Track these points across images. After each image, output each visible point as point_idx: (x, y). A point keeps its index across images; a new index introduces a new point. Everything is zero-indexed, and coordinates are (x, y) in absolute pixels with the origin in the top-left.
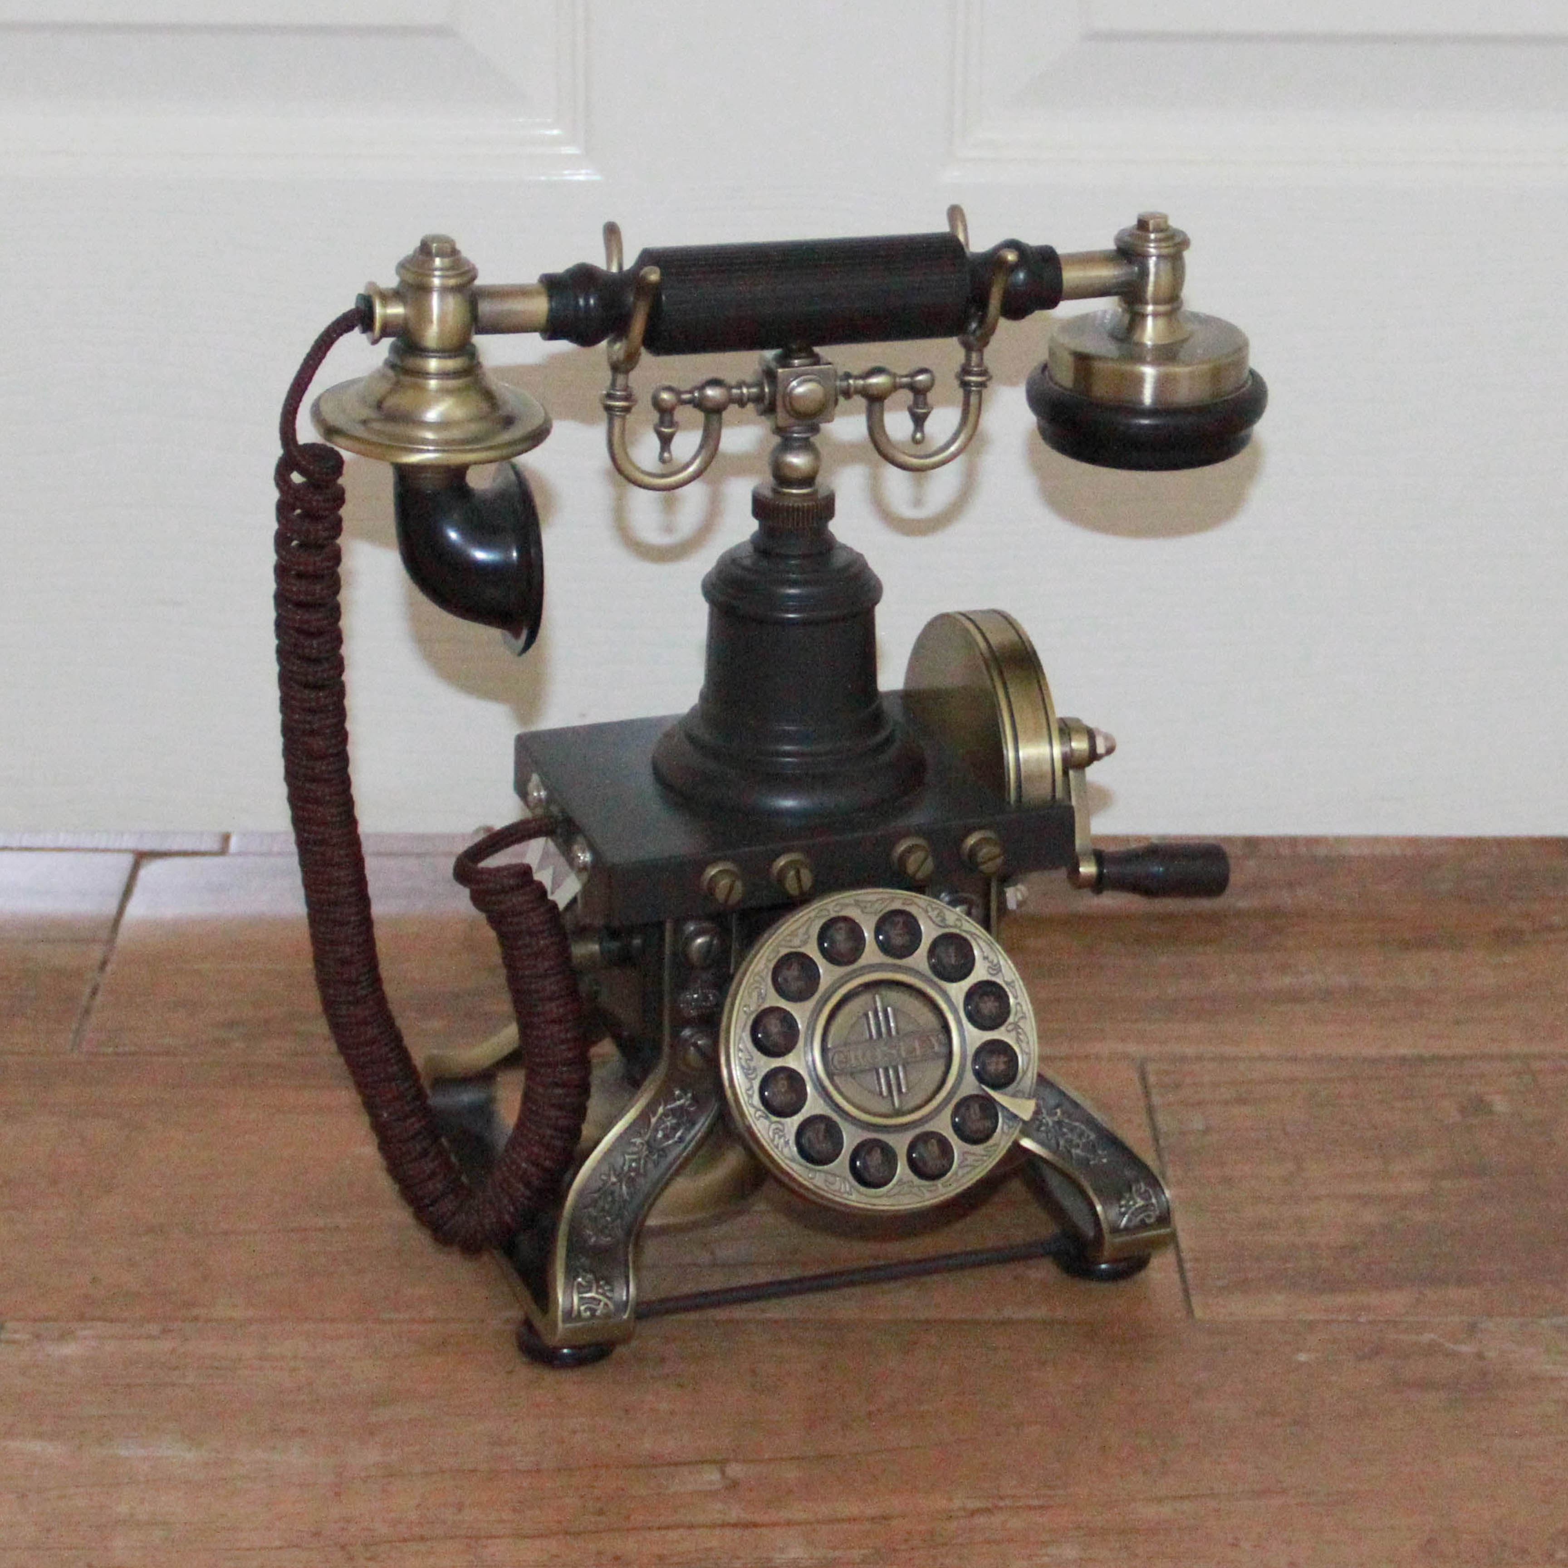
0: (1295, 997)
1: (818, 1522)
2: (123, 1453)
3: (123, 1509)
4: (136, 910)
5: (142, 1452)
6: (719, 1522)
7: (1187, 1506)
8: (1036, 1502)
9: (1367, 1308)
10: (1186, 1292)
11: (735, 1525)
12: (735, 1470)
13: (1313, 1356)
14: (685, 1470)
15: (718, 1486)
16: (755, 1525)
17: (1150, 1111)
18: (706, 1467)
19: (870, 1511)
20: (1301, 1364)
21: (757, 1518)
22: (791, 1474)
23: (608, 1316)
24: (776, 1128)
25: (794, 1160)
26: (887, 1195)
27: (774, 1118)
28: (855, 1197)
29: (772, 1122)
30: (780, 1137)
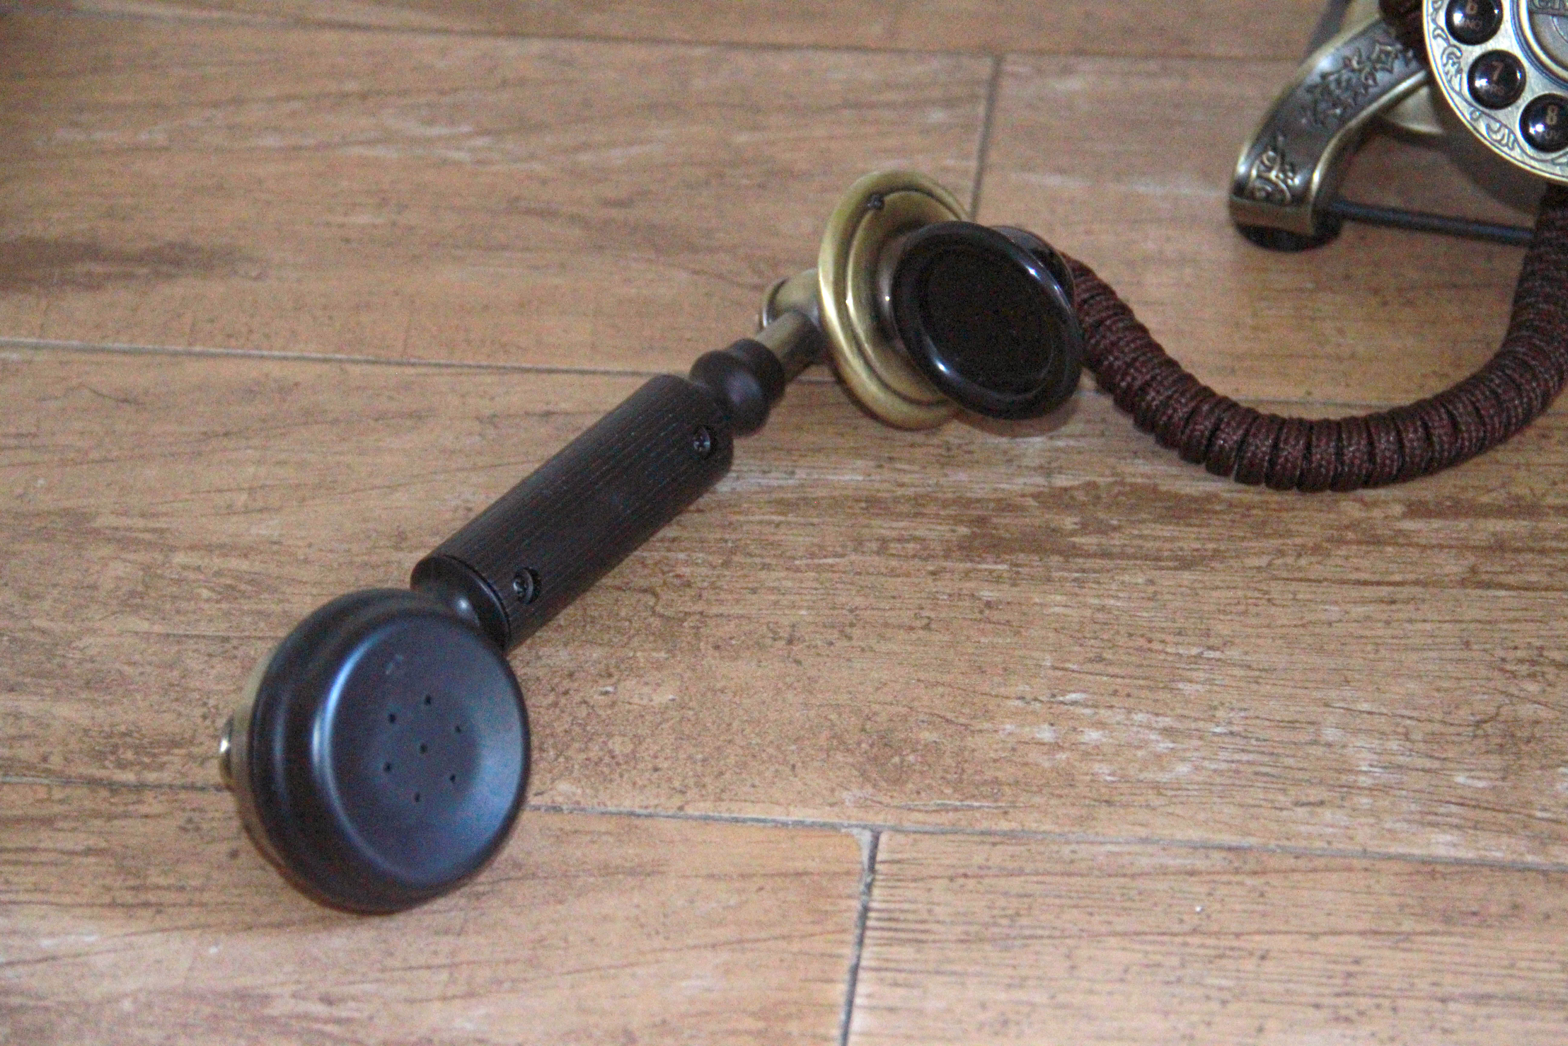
23: (1282, 203)
24: (1453, 53)
25: (1459, 94)
26: (1553, 162)
27: (1453, 41)
28: (1516, 153)
29: (1450, 45)
30: (1454, 64)
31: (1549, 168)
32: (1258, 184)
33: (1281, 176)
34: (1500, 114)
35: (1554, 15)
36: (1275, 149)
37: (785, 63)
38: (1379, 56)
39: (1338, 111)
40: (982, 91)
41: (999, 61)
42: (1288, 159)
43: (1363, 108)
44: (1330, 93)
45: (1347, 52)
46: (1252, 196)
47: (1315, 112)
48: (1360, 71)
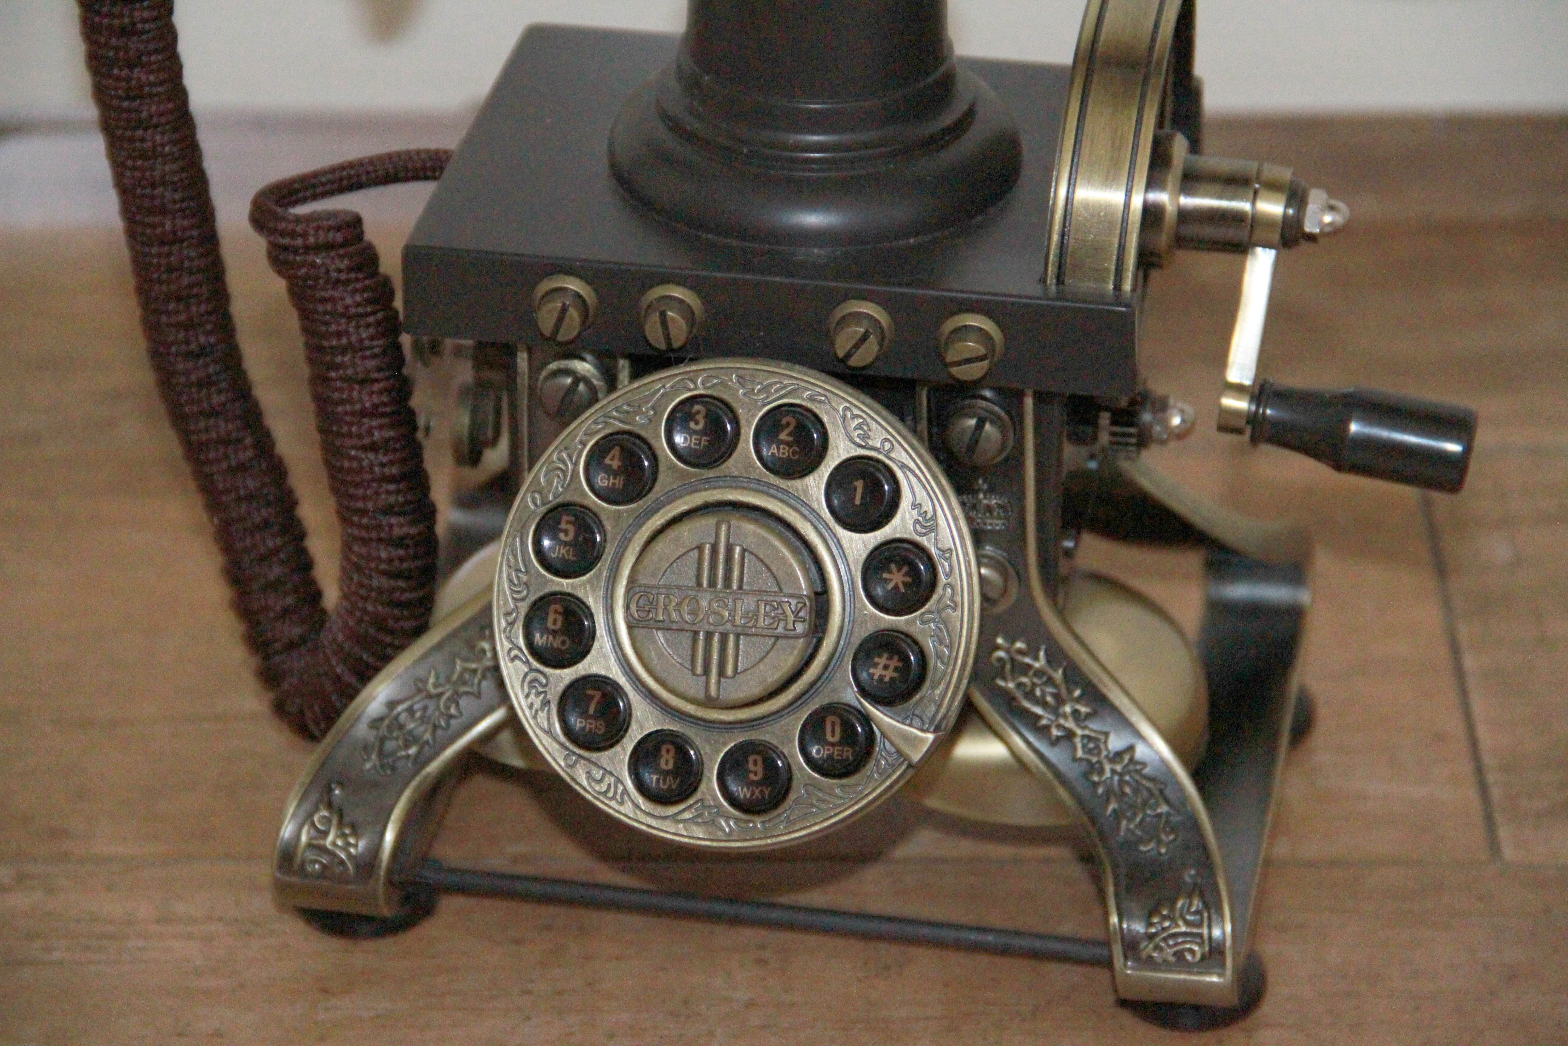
23: (343, 879)
24: (535, 680)
25: (549, 732)
26: (674, 818)
27: (535, 664)
28: (627, 808)
29: (532, 670)
30: (538, 694)
31: (671, 827)
32: (310, 855)
33: (339, 842)
34: (603, 757)
35: (658, 629)
36: (330, 806)
38: (461, 675)
39: (413, 751)
42: (347, 819)
43: (444, 747)
44: (401, 727)
45: (421, 672)
46: (302, 871)
47: (381, 754)
48: (439, 696)
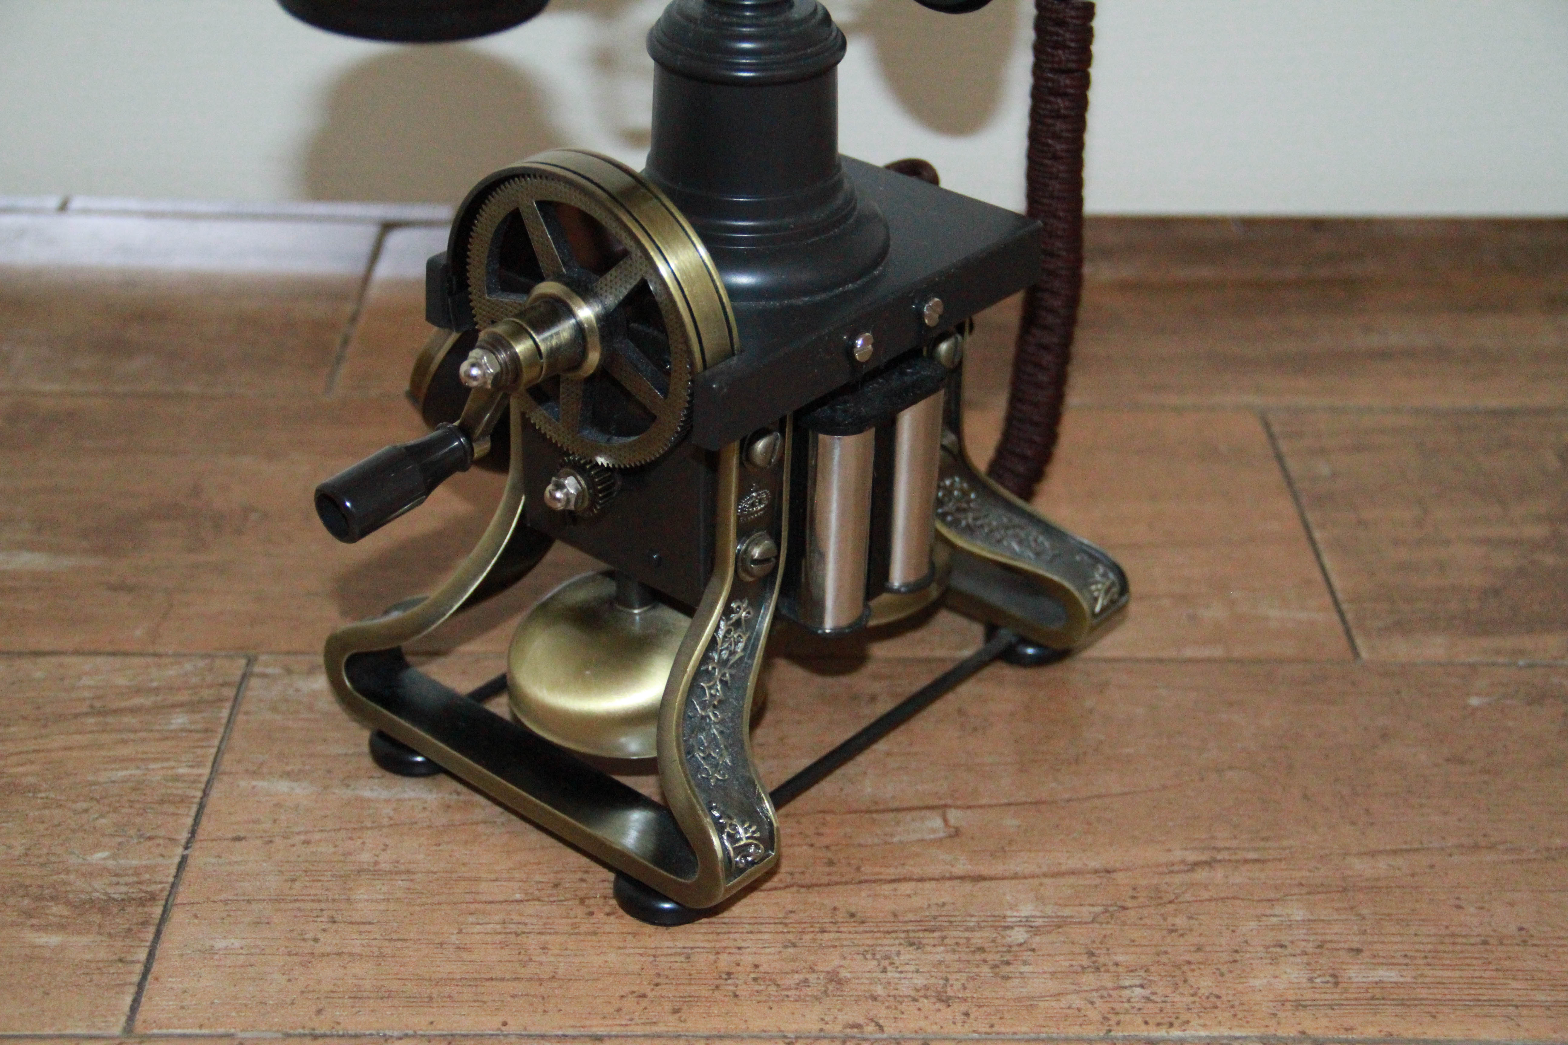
0: (1384, 355)
1: (1045, 875)
2: (367, 794)
3: (366, 857)
4: (384, 270)
5: (385, 794)
6: (948, 875)
7: (1399, 861)
8: (1252, 855)
9: (1522, 652)
10: (1348, 632)
11: (962, 878)
12: (954, 816)
13: (1486, 700)
14: (909, 816)
15: (941, 834)
16: (981, 878)
17: (1280, 458)
18: (927, 813)
19: (1093, 864)
20: (1474, 710)
21: (984, 870)
22: (1011, 822)
37: (39, 669)
40: (230, 692)
41: (251, 661)
